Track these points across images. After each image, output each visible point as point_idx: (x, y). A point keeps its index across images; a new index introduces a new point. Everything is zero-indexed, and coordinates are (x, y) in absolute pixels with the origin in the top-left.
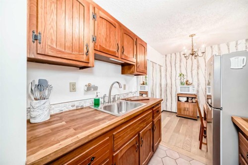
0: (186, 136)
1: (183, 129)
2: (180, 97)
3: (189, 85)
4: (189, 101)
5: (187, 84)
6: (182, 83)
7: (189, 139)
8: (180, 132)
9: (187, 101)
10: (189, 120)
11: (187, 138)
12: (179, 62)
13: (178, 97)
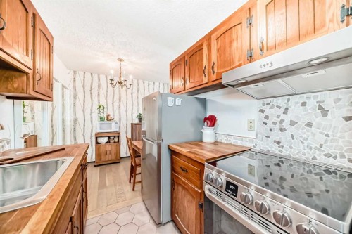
0: (115, 185)
1: (109, 180)
2: (98, 139)
3: (110, 120)
4: (111, 141)
5: (108, 119)
6: (101, 119)
7: (120, 187)
8: (107, 184)
9: (108, 142)
10: (112, 165)
11: (118, 187)
12: (97, 88)
13: (96, 138)
